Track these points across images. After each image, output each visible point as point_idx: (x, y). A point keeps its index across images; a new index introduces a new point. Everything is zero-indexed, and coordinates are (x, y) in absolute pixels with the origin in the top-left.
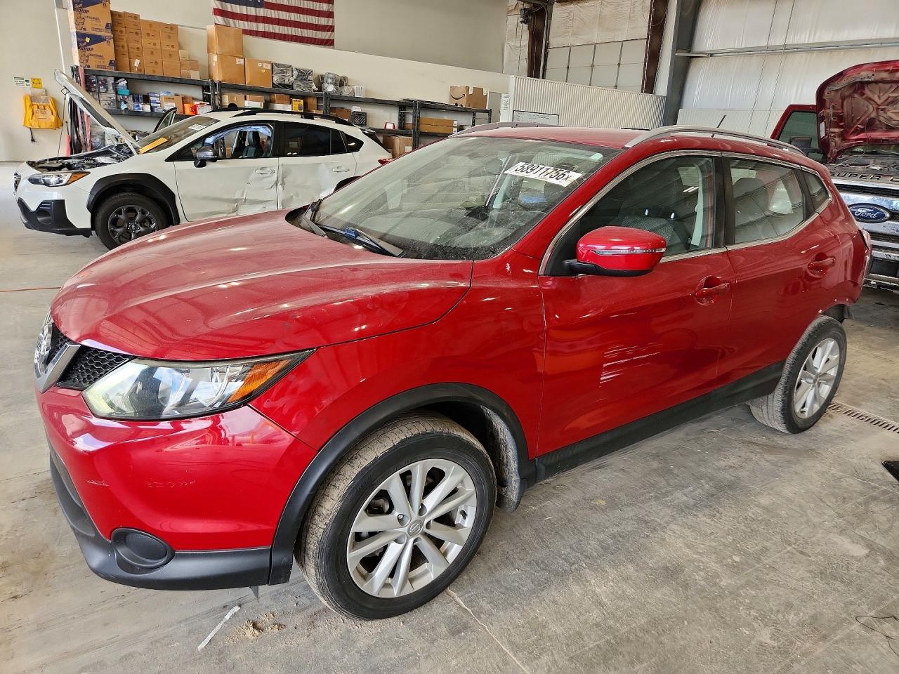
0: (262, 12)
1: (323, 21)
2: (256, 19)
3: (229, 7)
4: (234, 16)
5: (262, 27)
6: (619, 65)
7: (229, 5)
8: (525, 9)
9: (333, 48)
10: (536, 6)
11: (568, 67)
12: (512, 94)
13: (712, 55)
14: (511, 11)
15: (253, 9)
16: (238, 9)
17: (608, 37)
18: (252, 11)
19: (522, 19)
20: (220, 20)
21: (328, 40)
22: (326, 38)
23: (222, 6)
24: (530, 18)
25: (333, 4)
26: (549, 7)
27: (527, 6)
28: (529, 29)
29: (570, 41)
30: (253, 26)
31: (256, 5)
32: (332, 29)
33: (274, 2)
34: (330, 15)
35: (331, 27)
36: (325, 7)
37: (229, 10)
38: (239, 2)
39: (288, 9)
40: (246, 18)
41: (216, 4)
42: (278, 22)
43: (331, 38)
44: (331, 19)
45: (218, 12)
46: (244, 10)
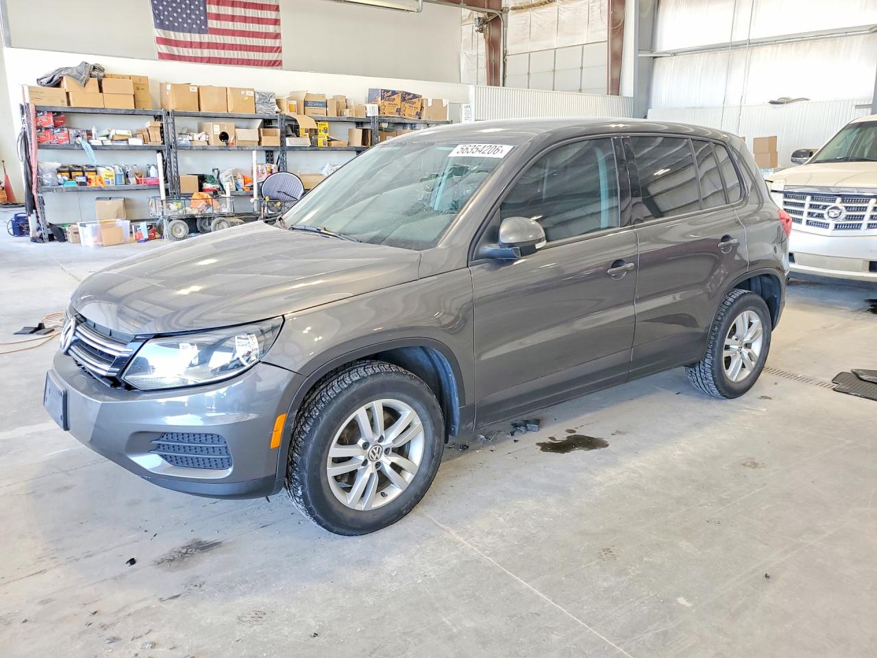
0: (206, 38)
1: (269, 43)
2: (201, 45)
3: (172, 35)
4: (177, 43)
5: (206, 53)
6: (582, 68)
7: (172, 33)
8: (479, 18)
9: (281, 69)
10: (489, 14)
11: (529, 74)
12: (473, 105)
13: (675, 54)
14: (466, 20)
15: (197, 35)
16: (180, 36)
17: (568, 41)
18: (196, 38)
19: (477, 28)
20: (164, 49)
21: (275, 61)
22: (274, 59)
23: (164, 34)
24: (485, 26)
25: (279, 25)
26: (504, 15)
27: (481, 15)
28: (485, 38)
29: (529, 46)
30: (198, 52)
31: (200, 31)
32: (278, 50)
33: (219, 27)
34: (277, 36)
35: (278, 48)
36: (271, 29)
37: (173, 38)
38: (183, 30)
39: (233, 33)
40: (191, 45)
41: (159, 33)
42: (224, 47)
43: (279, 59)
44: (278, 40)
45: (161, 41)
46: (187, 37)
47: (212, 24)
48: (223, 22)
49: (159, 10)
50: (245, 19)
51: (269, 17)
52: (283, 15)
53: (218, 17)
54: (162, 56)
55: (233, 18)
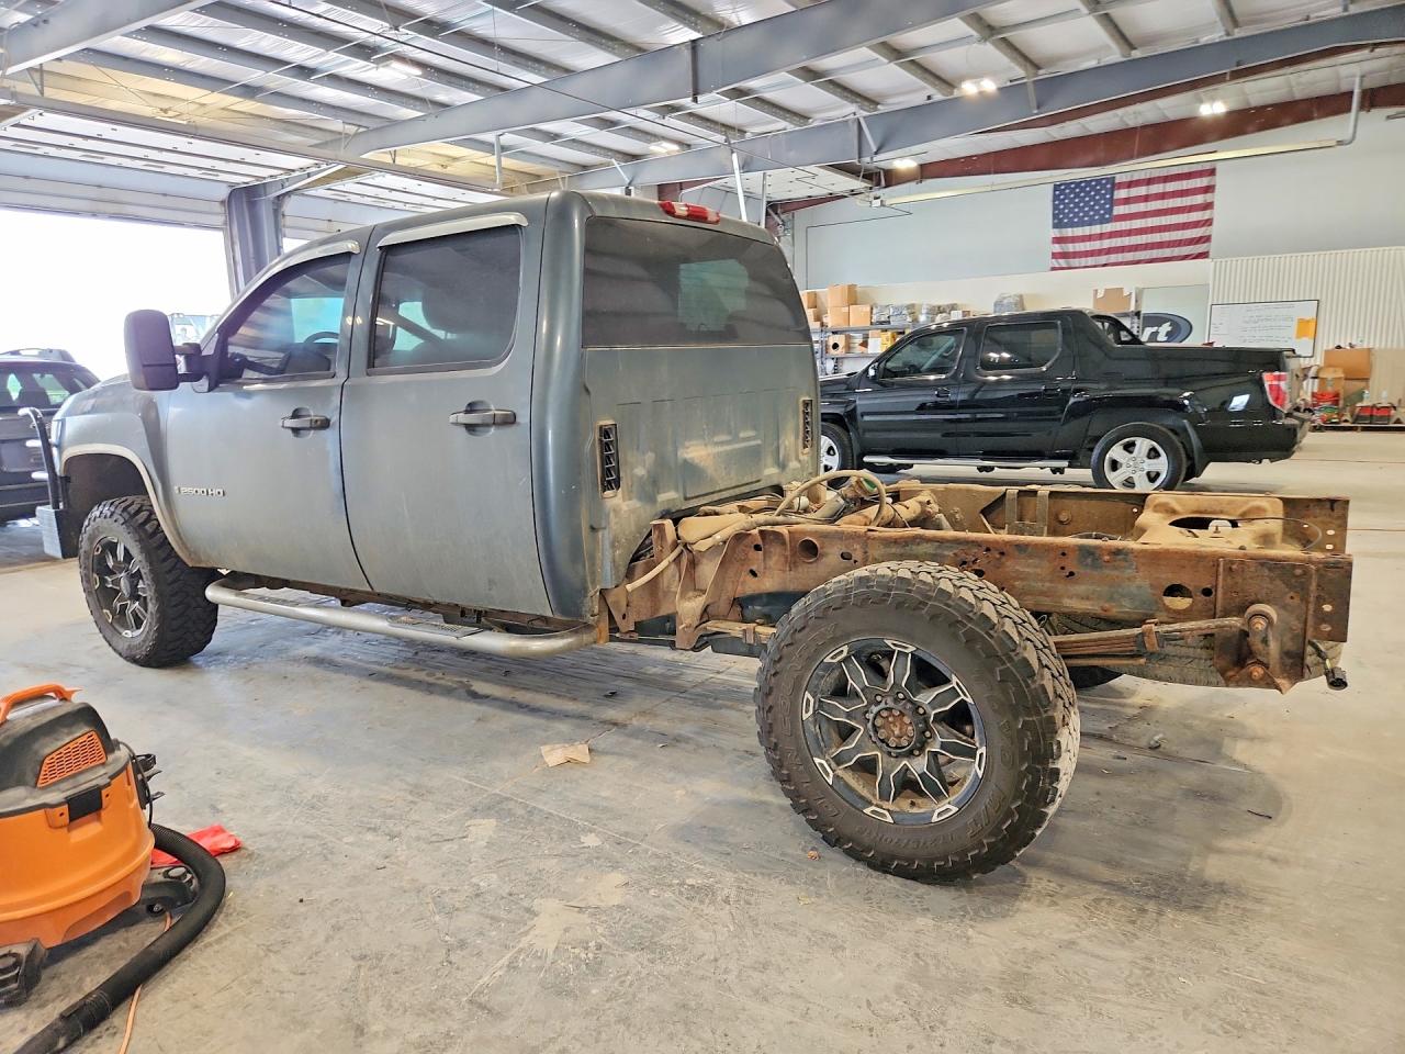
0: (1108, 228)
2: (1101, 236)
3: (1069, 232)
4: (1074, 240)
5: (1107, 244)
7: (1069, 230)
15: (1098, 226)
16: (1078, 231)
18: (1097, 229)
20: (1057, 248)
21: (1201, 238)
22: (1199, 235)
23: (1060, 233)
25: (1213, 192)
30: (1096, 245)
31: (1103, 221)
32: (1209, 222)
33: (1127, 212)
34: (1208, 206)
35: (1207, 220)
36: (1199, 199)
37: (1070, 235)
38: (1082, 224)
39: (1144, 215)
40: (1089, 238)
41: (1057, 233)
42: (1129, 233)
43: (1207, 234)
44: (1208, 212)
45: (1057, 240)
46: (1087, 230)
47: (1119, 210)
48: (1132, 206)
49: (1059, 210)
50: (1163, 196)
51: (1199, 186)
52: (1219, 180)
53: (1127, 201)
54: (1055, 256)
55: (1146, 198)
